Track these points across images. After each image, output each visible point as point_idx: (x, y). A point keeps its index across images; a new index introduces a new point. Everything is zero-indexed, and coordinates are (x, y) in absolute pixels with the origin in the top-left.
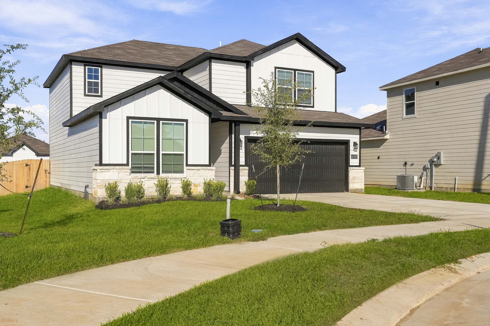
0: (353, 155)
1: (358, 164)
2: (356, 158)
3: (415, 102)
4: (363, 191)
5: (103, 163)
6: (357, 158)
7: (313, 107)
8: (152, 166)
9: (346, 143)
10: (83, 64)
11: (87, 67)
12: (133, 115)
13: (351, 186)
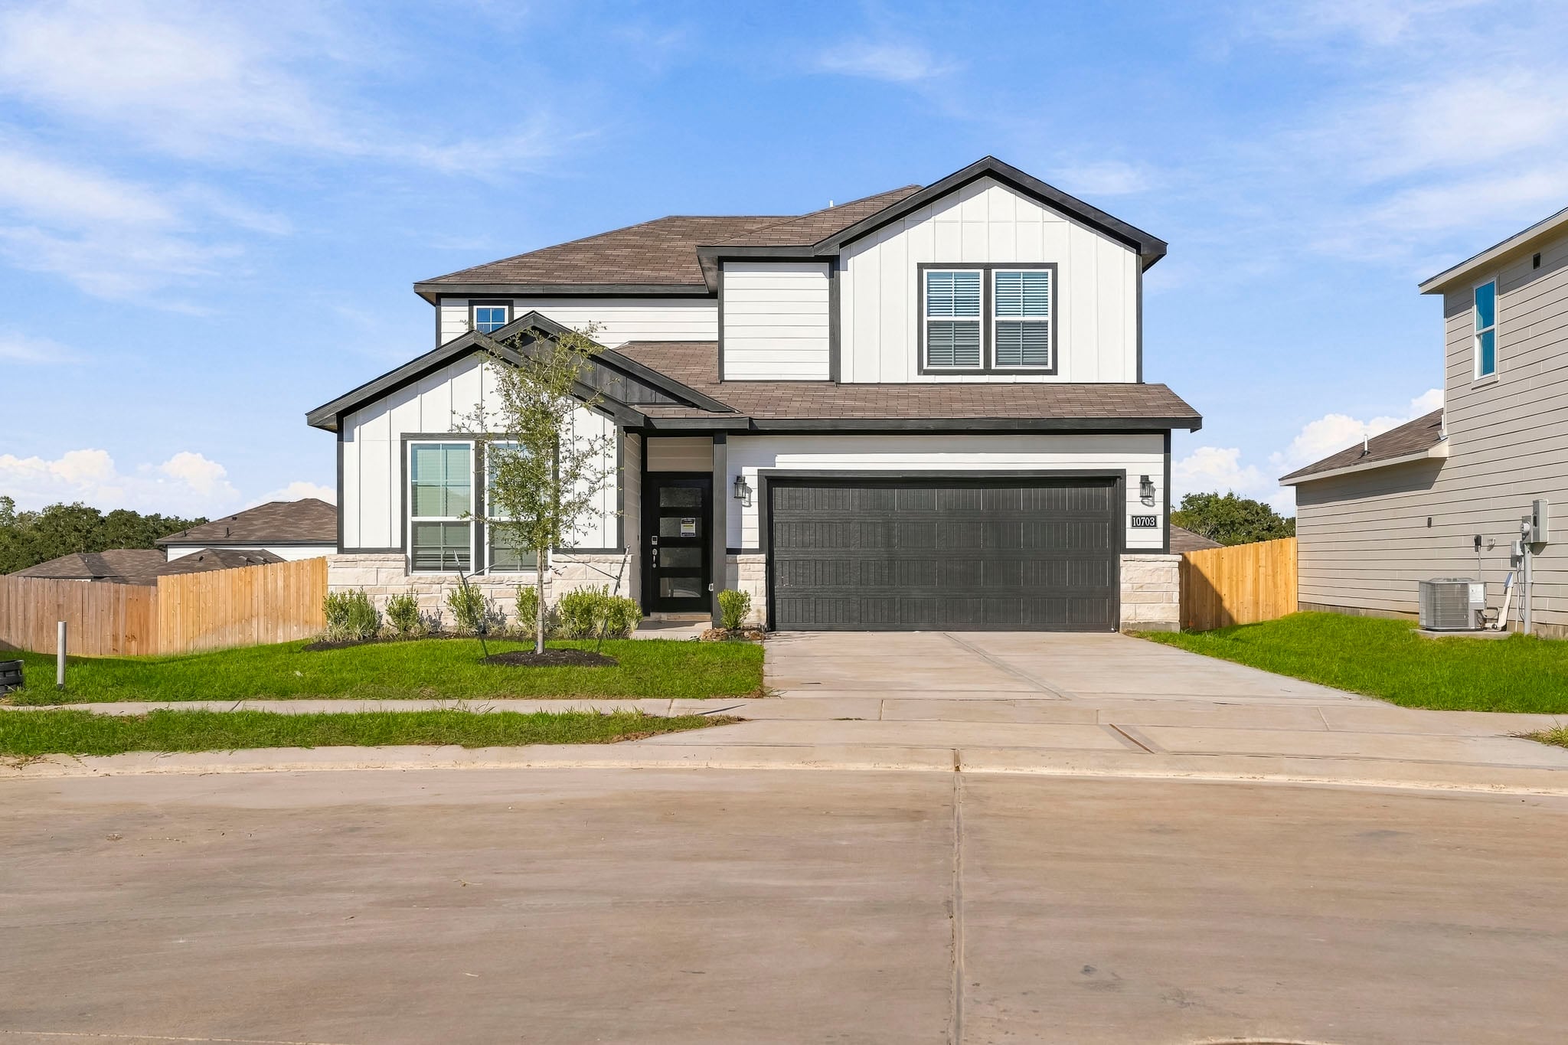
0: (1136, 517)
1: (1160, 546)
2: (1149, 526)
3: (1494, 329)
4: (1177, 629)
5: (345, 547)
6: (1155, 526)
7: (1054, 371)
8: (466, 553)
9: (1113, 479)
10: (466, 301)
11: (475, 307)
12: (415, 429)
13: (1128, 612)
